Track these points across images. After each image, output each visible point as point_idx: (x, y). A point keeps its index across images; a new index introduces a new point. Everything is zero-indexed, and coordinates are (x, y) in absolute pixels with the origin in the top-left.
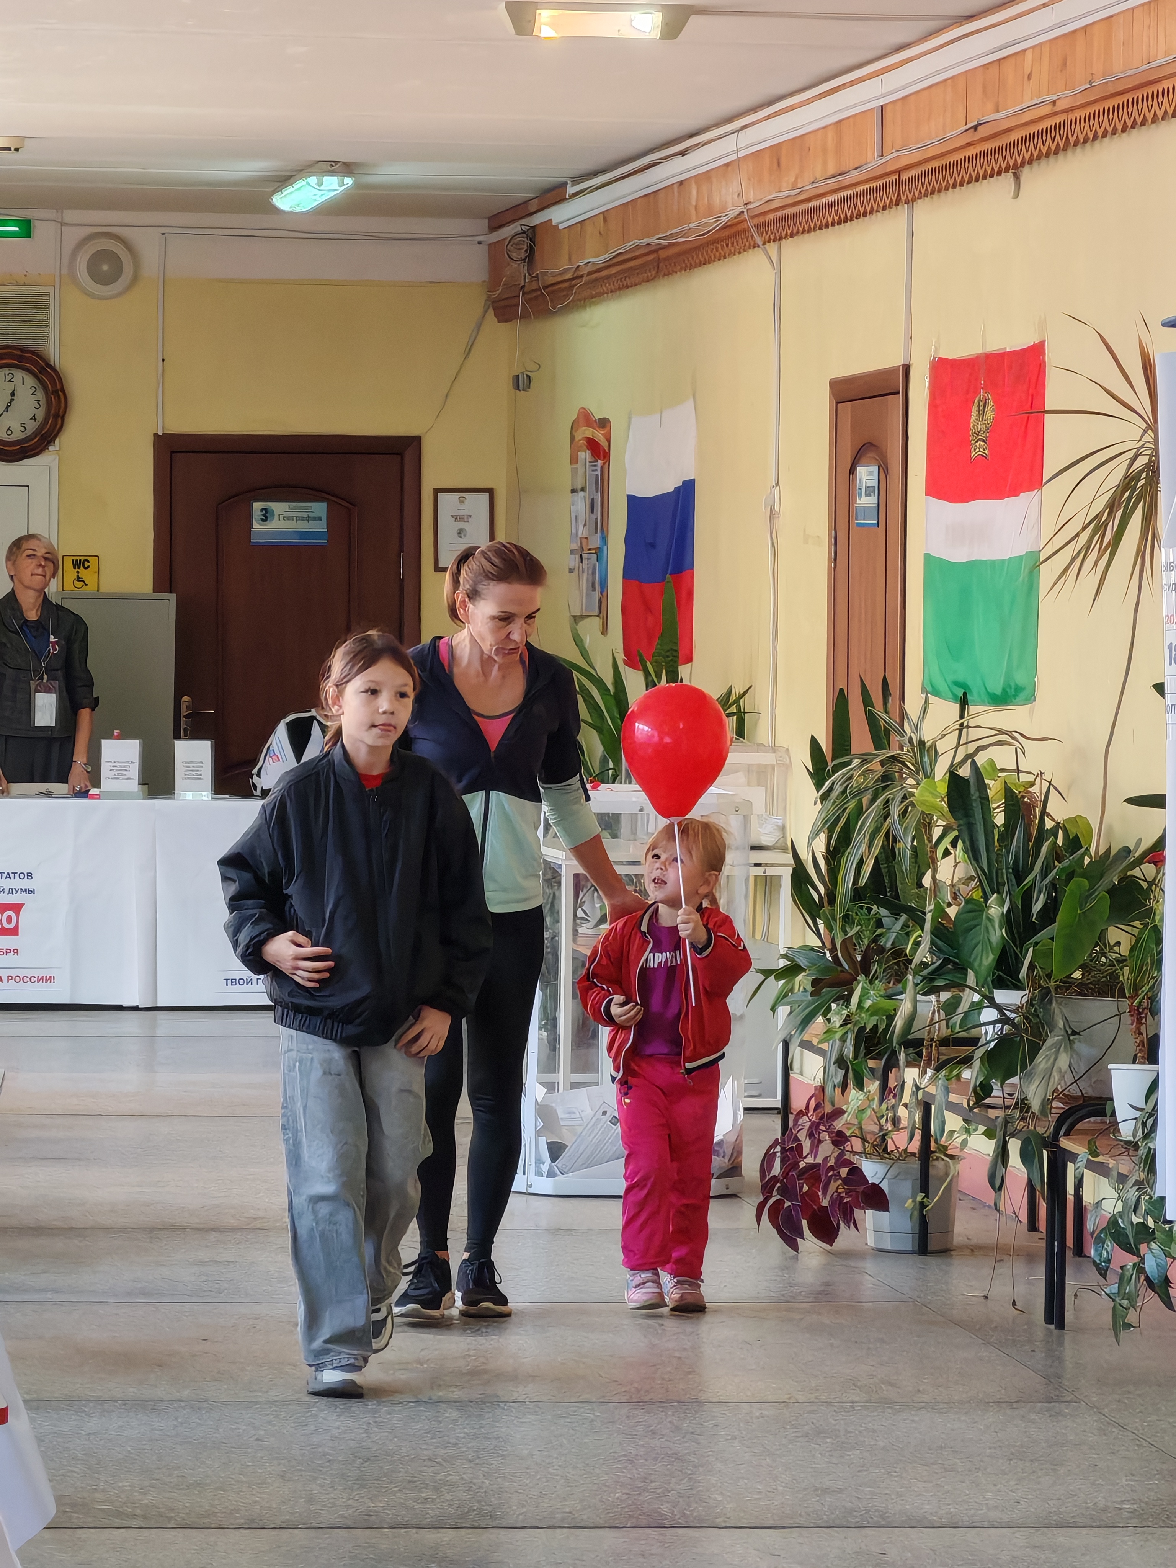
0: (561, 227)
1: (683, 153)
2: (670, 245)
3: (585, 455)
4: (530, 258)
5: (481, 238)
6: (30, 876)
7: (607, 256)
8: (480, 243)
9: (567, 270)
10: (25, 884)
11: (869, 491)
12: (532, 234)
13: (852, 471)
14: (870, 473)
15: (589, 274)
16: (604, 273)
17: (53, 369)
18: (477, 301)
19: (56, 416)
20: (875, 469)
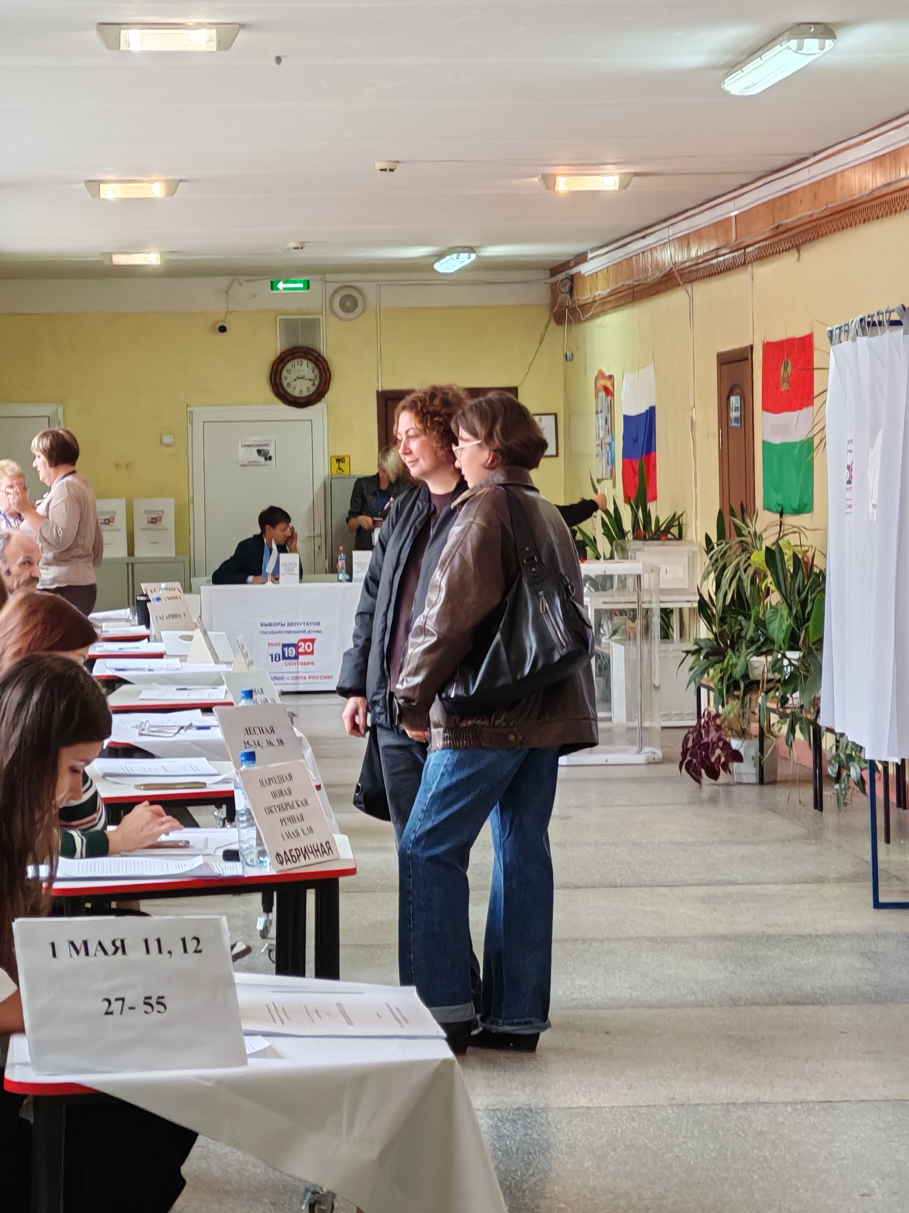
0: (586, 275)
1: (644, 237)
2: (638, 285)
3: (602, 394)
4: (571, 291)
5: (546, 281)
6: (318, 624)
7: (609, 290)
8: (545, 283)
9: (589, 298)
10: (316, 628)
11: (736, 409)
12: (572, 278)
13: (728, 399)
14: (736, 400)
15: (601, 299)
16: (609, 299)
17: (323, 358)
18: (546, 316)
19: (325, 383)
20: (738, 398)
